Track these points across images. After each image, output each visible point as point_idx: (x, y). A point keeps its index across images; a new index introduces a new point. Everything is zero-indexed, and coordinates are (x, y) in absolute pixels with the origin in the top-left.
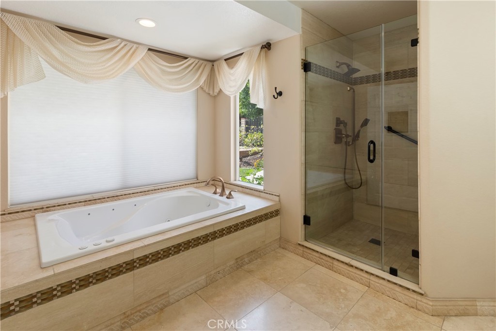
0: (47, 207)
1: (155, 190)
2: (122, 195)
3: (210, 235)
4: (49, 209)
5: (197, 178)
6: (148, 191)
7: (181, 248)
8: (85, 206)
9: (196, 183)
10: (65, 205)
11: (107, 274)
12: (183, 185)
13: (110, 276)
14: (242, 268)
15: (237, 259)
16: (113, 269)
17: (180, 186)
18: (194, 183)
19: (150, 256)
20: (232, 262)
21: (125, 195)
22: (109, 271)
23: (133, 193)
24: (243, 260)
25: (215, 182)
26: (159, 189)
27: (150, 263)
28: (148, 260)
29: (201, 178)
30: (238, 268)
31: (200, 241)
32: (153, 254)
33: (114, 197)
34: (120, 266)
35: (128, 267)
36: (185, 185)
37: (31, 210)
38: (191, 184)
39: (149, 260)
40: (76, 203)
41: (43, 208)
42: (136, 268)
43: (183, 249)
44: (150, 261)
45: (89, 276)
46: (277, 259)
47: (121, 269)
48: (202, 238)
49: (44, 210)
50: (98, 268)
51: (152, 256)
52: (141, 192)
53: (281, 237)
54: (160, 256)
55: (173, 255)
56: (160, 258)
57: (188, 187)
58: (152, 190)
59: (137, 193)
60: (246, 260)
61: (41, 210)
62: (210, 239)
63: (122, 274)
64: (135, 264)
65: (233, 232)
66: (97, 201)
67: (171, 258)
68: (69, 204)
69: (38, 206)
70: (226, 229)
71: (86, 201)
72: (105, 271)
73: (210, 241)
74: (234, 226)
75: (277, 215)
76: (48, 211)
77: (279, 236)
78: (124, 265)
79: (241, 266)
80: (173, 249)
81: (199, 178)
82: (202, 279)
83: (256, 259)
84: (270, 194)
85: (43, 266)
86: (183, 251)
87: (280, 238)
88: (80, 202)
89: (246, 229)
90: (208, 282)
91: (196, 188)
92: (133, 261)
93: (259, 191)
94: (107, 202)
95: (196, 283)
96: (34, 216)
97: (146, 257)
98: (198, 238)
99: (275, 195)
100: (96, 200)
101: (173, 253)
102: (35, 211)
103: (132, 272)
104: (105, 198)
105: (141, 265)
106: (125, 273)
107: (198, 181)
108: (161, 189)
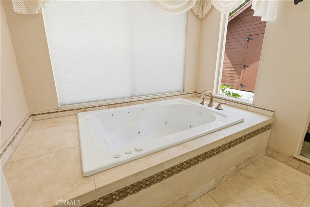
0: (85, 108)
1: (155, 99)
2: (133, 102)
3: (222, 147)
4: (86, 109)
5: (183, 91)
6: (150, 99)
7: (200, 159)
8: (109, 108)
9: (183, 94)
10: (96, 107)
11: (142, 185)
12: (174, 96)
13: (144, 186)
14: (240, 172)
15: (236, 166)
16: (146, 181)
17: (172, 96)
18: (182, 95)
19: (176, 167)
20: (233, 168)
21: (135, 101)
22: (143, 182)
23: (140, 101)
24: (241, 166)
25: (197, 94)
26: (157, 98)
27: (176, 173)
28: (174, 170)
29: (187, 91)
30: (236, 173)
31: (214, 152)
32: (178, 166)
33: (127, 102)
34: (152, 177)
35: (159, 178)
36: (176, 95)
37: (74, 110)
38: (179, 95)
39: (176, 170)
40: (103, 106)
41: (82, 109)
42: (165, 178)
43: (201, 160)
44: (176, 172)
45: (127, 188)
46: (270, 167)
47: (153, 180)
48: (216, 150)
49: (83, 110)
50: (134, 181)
51: (178, 167)
52: (145, 100)
53: (267, 146)
54: (183, 166)
55: (193, 165)
56: (183, 168)
57: (178, 97)
58: (153, 99)
59: (143, 100)
60: (243, 166)
61: (81, 110)
62: (222, 150)
63: (154, 184)
64: (164, 175)
65: (238, 144)
66: (117, 105)
67: (192, 167)
68: (99, 106)
69: (78, 107)
70: (234, 142)
71: (109, 105)
72: (140, 183)
73: (222, 152)
74: (240, 139)
75: (269, 128)
76: (85, 111)
77: (266, 146)
78: (156, 176)
79: (239, 171)
80: (194, 160)
81: (185, 91)
82: (212, 183)
83: (250, 165)
84: (260, 108)
85: (85, 176)
86: (201, 161)
87: (267, 148)
88: (105, 105)
89: (247, 141)
90: (216, 185)
91: (183, 98)
92: (163, 173)
93: (246, 105)
94: (123, 106)
95: (208, 186)
96: (77, 114)
97: (173, 168)
98: (213, 150)
99: (268, 110)
100: (115, 104)
101: (193, 163)
102: (77, 110)
103: (162, 182)
104: (121, 103)
105: (169, 176)
106: (156, 182)
107: (184, 93)
108: (159, 98)
